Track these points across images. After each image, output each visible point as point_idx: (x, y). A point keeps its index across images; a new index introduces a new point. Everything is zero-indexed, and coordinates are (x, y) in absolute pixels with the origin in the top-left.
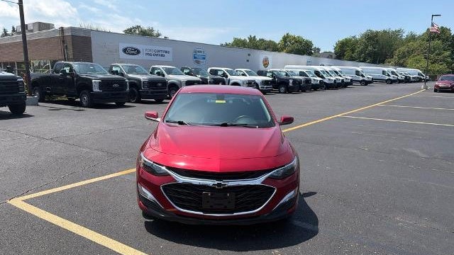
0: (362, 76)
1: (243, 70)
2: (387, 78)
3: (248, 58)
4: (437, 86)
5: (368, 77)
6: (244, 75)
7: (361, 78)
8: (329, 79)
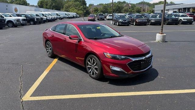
0: (59, 16)
1: (10, 14)
2: (68, 16)
3: (7, 8)
4: (89, 19)
5: (62, 16)
6: (10, 16)
7: (59, 17)
8: (49, 18)
